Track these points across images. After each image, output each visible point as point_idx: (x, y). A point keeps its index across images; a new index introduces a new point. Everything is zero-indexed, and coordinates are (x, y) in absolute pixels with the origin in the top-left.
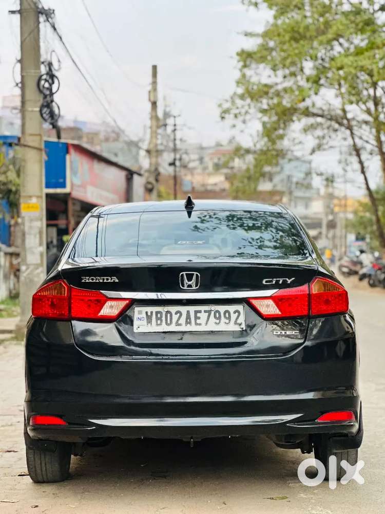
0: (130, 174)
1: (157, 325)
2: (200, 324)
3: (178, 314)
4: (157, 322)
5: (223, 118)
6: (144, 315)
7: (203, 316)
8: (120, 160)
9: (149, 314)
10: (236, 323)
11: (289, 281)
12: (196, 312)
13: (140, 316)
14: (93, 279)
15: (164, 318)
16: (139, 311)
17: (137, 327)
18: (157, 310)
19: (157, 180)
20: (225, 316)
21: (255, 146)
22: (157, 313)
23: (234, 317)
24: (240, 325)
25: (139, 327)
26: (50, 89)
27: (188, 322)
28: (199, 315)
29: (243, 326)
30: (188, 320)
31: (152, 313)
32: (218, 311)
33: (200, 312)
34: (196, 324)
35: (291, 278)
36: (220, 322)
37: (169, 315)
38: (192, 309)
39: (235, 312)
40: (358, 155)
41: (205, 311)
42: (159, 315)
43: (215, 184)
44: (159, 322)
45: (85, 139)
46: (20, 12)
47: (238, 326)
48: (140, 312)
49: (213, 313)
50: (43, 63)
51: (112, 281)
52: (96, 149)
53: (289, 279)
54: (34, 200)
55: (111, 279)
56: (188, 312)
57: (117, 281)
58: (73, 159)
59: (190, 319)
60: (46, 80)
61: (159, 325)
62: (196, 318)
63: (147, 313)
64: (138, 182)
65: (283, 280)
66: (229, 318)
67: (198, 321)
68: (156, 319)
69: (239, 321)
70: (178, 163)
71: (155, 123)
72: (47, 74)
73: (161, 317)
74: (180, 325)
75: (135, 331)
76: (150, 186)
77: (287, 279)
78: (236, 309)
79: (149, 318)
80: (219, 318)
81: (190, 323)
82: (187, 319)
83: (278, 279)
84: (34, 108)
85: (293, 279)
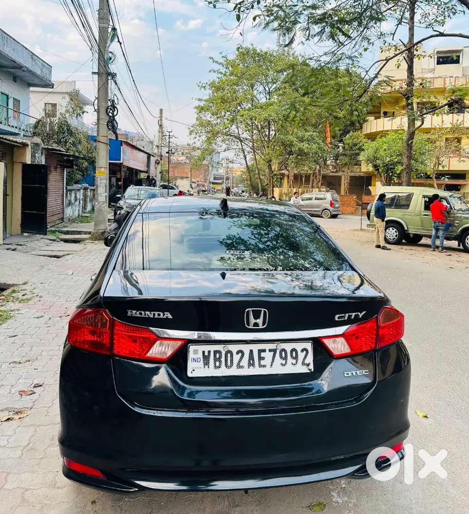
0: (149, 156)
1: (216, 367)
2: (264, 366)
3: (240, 354)
4: (215, 364)
5: (190, 134)
6: (200, 355)
7: (268, 356)
8: (145, 150)
9: (206, 354)
10: (303, 363)
11: (361, 315)
12: (260, 351)
13: (196, 357)
14: (141, 314)
15: (223, 359)
16: (194, 350)
17: (192, 369)
18: (216, 350)
19: (161, 159)
20: (292, 356)
21: (201, 146)
22: (215, 352)
23: (301, 355)
24: (308, 365)
25: (194, 370)
26: (113, 114)
27: (251, 364)
28: (263, 354)
29: (311, 367)
30: (251, 362)
31: (209, 352)
32: (284, 350)
33: (264, 351)
34: (260, 366)
35: (362, 312)
36: (286, 363)
37: (229, 355)
38: (255, 348)
39: (302, 351)
40: (244, 153)
41: (270, 350)
42: (218, 356)
43: (182, 160)
44: (218, 364)
45: (129, 139)
46: (98, 73)
47: (306, 367)
48: (196, 352)
49: (278, 352)
50: (109, 100)
51: (165, 317)
52: (134, 144)
53: (361, 313)
54: (103, 169)
55: (164, 315)
56: (251, 351)
57: (170, 317)
58: (124, 148)
59: (253, 360)
60: (111, 109)
61: (218, 367)
62: (260, 358)
63: (204, 352)
64: (153, 159)
65: (355, 315)
66: (296, 358)
67: (262, 362)
68: (215, 360)
69: (307, 361)
70: (170, 152)
71: (161, 134)
72: (111, 106)
73: (220, 357)
74: (242, 367)
75: (190, 375)
76: (158, 162)
77: (359, 313)
78: (303, 348)
79: (206, 358)
80: (285, 358)
81: (253, 365)
82: (249, 360)
83: (350, 314)
84: (104, 123)
85: (364, 312)
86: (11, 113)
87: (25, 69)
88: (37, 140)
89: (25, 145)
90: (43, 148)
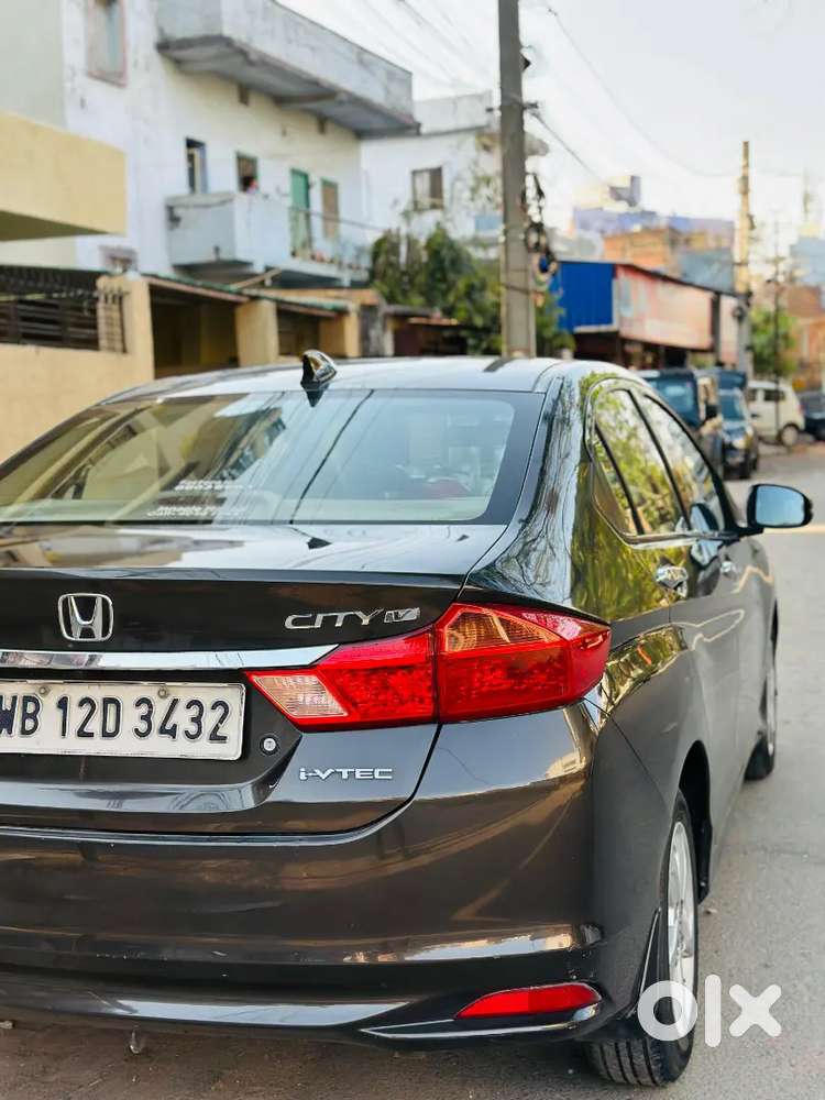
0: (716, 296)
19: (748, 304)
58: (622, 284)
76: (737, 312)
84: (517, 235)
86: (317, 223)
87: (343, 97)
88: (370, 296)
89: (341, 313)
90: (387, 316)
